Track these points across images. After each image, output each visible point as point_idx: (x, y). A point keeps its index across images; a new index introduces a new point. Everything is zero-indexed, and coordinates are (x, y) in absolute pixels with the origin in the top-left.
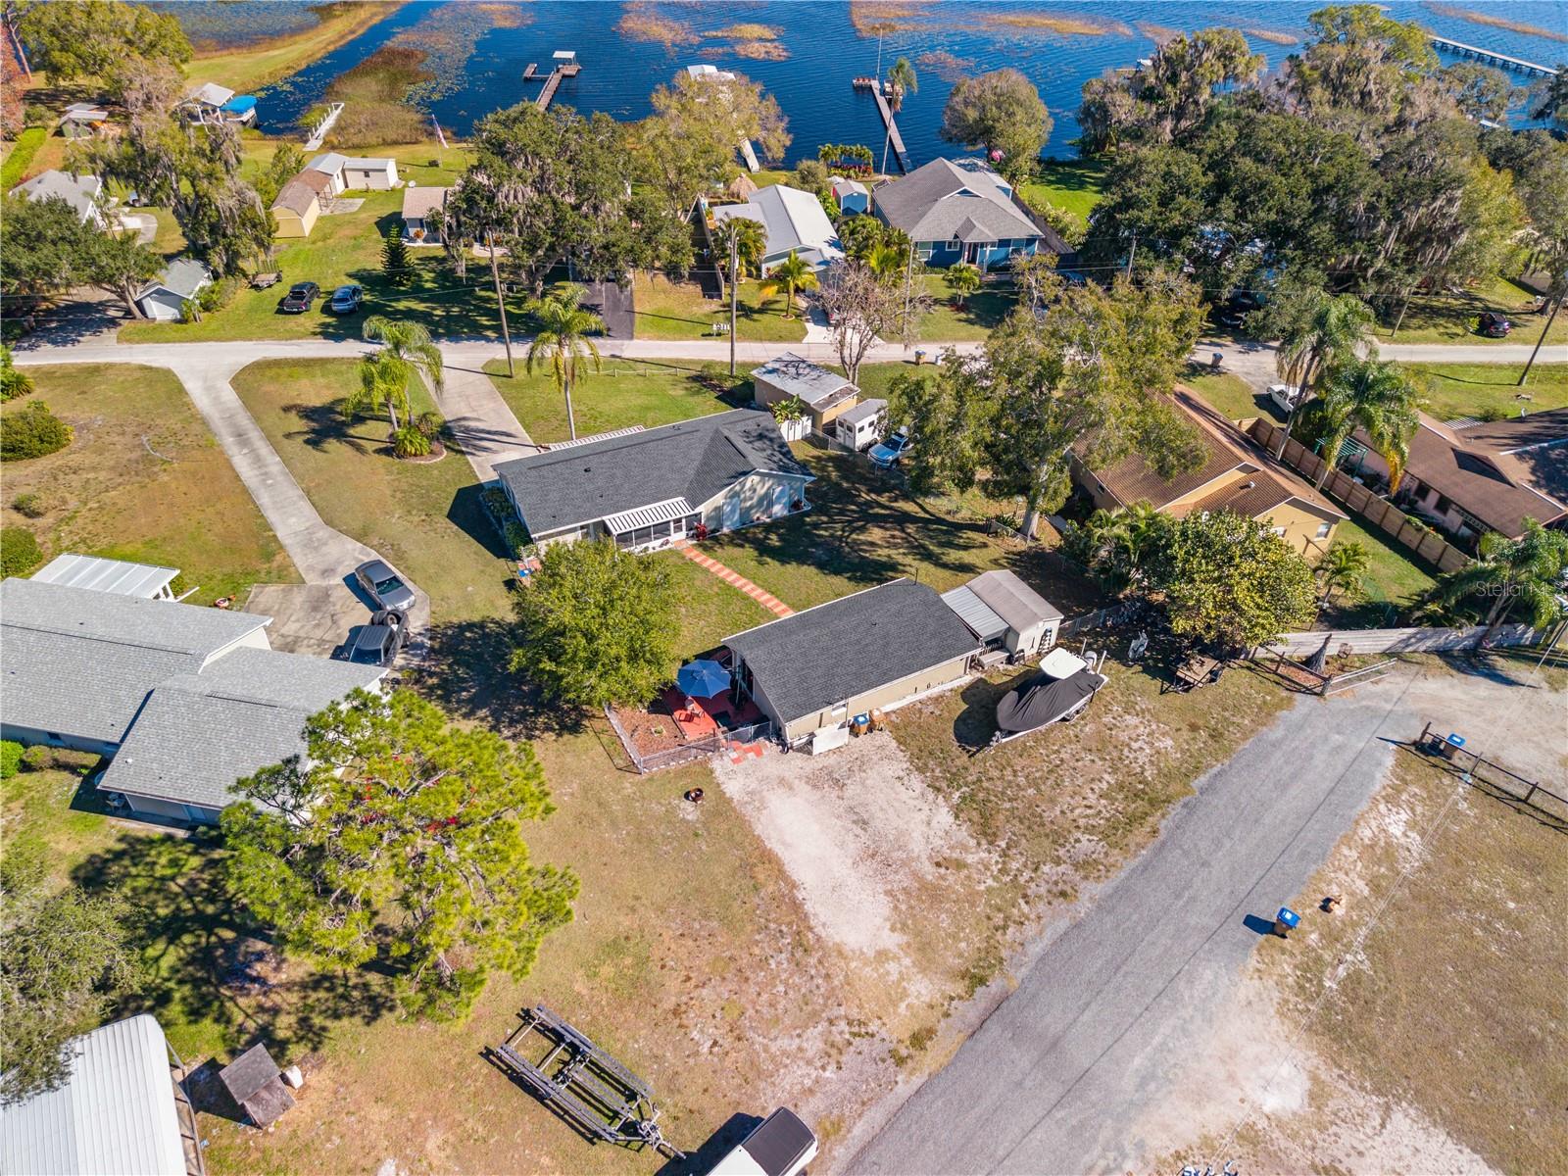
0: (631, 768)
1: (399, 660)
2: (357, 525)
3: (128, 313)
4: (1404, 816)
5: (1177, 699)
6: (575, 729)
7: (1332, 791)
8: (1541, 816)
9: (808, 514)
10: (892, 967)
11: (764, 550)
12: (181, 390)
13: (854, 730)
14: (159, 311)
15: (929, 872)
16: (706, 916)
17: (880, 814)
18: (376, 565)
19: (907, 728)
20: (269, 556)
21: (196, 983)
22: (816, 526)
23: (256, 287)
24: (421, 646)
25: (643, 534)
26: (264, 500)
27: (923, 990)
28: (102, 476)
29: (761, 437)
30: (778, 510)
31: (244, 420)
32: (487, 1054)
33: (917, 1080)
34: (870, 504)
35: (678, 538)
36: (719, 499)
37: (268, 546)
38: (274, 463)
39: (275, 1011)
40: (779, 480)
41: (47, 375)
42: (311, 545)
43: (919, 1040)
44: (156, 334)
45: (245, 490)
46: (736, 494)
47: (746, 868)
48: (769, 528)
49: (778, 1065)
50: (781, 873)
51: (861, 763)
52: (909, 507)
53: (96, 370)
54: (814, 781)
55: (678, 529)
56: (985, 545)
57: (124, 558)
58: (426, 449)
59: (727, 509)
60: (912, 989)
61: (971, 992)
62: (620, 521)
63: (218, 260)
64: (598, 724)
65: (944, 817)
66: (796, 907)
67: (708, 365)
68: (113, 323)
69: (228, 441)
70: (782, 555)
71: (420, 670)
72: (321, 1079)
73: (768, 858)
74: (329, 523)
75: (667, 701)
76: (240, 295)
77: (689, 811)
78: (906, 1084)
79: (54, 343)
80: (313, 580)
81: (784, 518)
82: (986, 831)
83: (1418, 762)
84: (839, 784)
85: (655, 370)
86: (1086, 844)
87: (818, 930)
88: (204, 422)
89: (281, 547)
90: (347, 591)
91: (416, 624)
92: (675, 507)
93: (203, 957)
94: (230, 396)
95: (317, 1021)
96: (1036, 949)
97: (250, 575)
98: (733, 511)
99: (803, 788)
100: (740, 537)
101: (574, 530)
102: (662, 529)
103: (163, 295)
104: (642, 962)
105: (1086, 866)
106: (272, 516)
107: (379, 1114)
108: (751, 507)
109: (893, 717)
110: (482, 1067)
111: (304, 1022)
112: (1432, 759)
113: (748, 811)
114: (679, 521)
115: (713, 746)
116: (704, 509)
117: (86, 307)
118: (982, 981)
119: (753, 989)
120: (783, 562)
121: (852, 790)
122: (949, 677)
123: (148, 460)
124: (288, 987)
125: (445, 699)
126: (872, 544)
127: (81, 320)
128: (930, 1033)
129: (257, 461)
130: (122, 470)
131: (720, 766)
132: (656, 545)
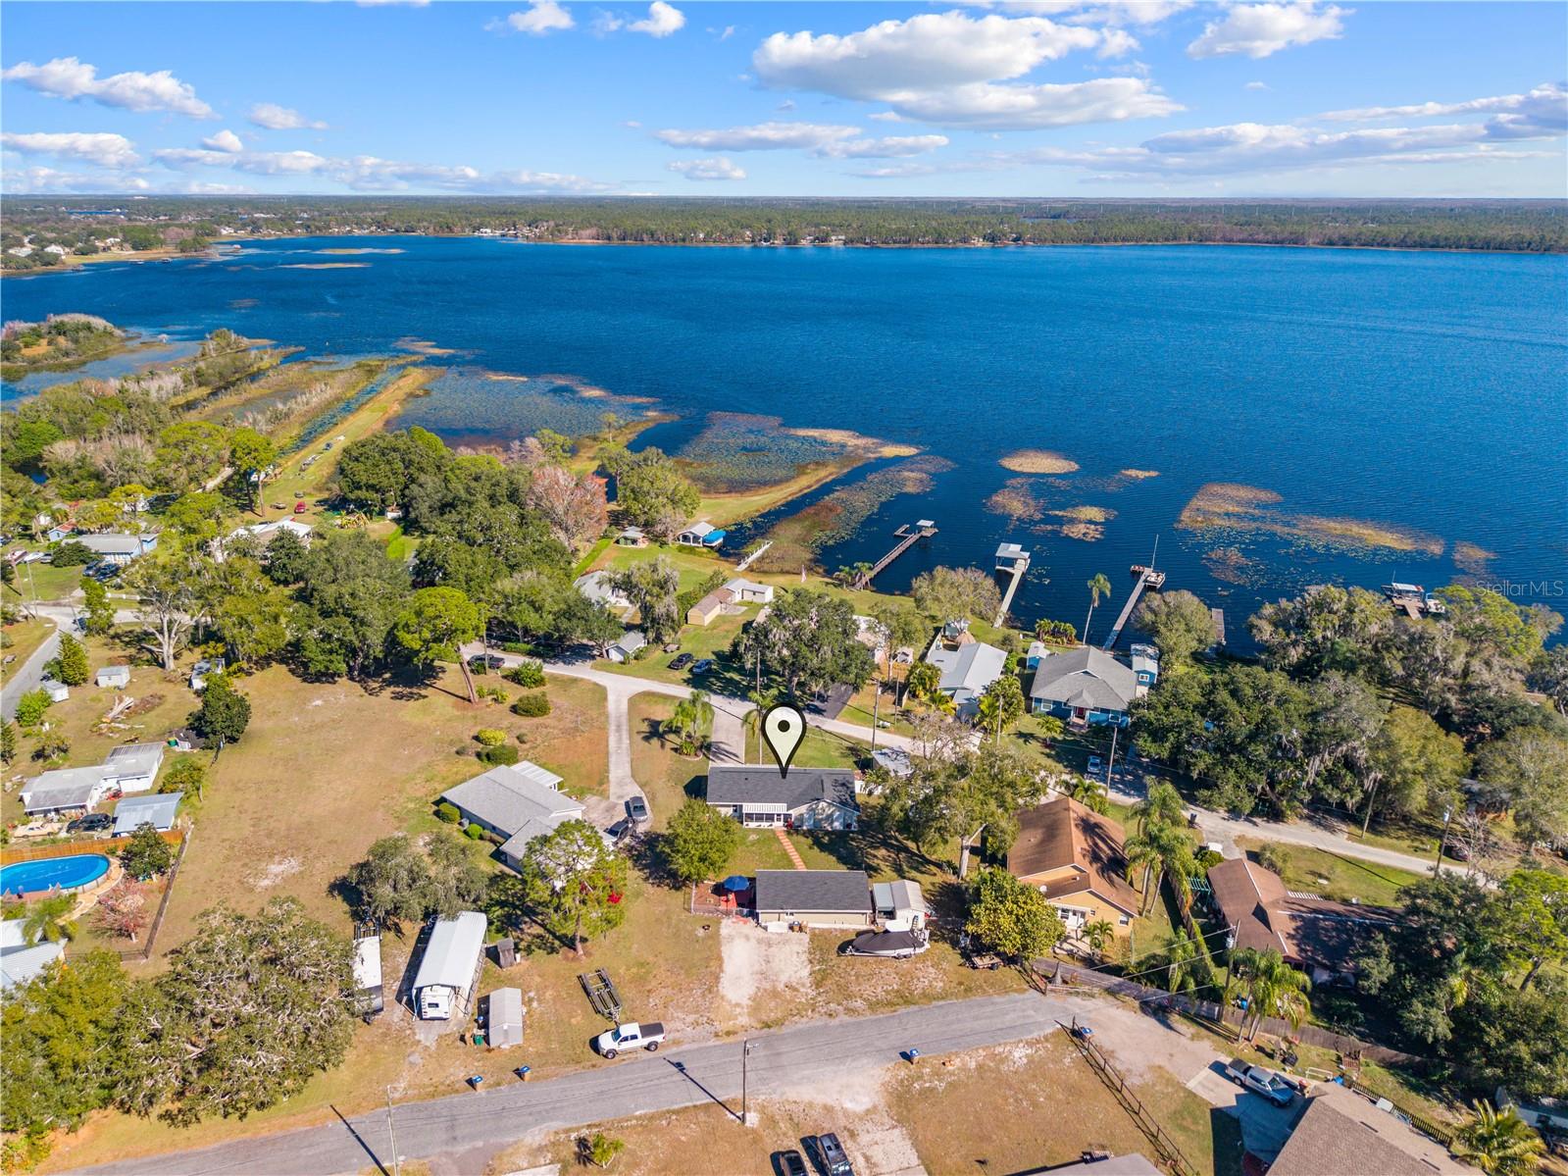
0: (689, 910)
1: (627, 840)
2: (644, 780)
3: (601, 655)
4: (1029, 1051)
5: (967, 971)
6: (678, 889)
7: (1001, 1029)
8: (1106, 1080)
9: (853, 832)
10: (738, 1010)
11: (817, 842)
12: (605, 699)
13: (791, 928)
14: (615, 656)
15: (781, 987)
16: (681, 968)
17: (778, 962)
18: (640, 799)
19: (817, 937)
20: (601, 784)
21: (503, 923)
22: (853, 839)
23: (665, 651)
24: (639, 838)
25: (760, 817)
26: (613, 759)
27: (744, 1020)
28: (556, 731)
29: (843, 785)
30: (837, 825)
31: (624, 720)
32: (580, 977)
33: (718, 1043)
34: (891, 837)
35: (779, 825)
36: (803, 809)
37: (603, 779)
38: (626, 741)
39: (522, 940)
40: (839, 809)
41: (555, 678)
42: (621, 784)
43: (728, 1033)
44: (609, 668)
45: (607, 753)
46: (813, 810)
47: (708, 959)
48: (827, 833)
49: (673, 1019)
50: (721, 966)
51: (786, 942)
52: (911, 845)
53: (575, 680)
54: (759, 941)
55: (779, 820)
56: (935, 875)
57: (548, 769)
58: (692, 753)
59: (806, 816)
60: (740, 1018)
61: (762, 1028)
62: (748, 808)
63: (651, 635)
64: (688, 890)
65: (805, 972)
66: (717, 978)
67: (859, 742)
68: (593, 657)
69: (612, 728)
70: (823, 847)
71: (633, 847)
72: (526, 963)
73: (720, 959)
74: (633, 776)
75: (720, 890)
76: (657, 653)
77: (701, 932)
78: (713, 1042)
79: (564, 663)
80: (613, 799)
81: (840, 831)
82: (818, 984)
83: (1065, 1038)
84: (770, 945)
85: (833, 740)
86: (859, 1004)
87: (720, 988)
88: (607, 717)
89: (608, 781)
90: (624, 807)
91: (641, 829)
92: (780, 808)
93: (508, 916)
94: (624, 706)
95: (533, 947)
96: (799, 1026)
97: (590, 790)
98: (810, 818)
99: (753, 942)
100: (810, 833)
101: (729, 806)
102: (770, 817)
103: (619, 649)
104: (648, 972)
105: (849, 1011)
106: (612, 767)
107: (538, 979)
108: (822, 819)
109: (817, 931)
110: (576, 980)
111: (529, 946)
112: (1074, 1039)
113: (724, 941)
114: (779, 815)
115: (727, 913)
116: (794, 813)
117: (585, 647)
118: (769, 1027)
119: (680, 996)
120: (821, 851)
121: (774, 949)
122: (855, 922)
123: (576, 729)
124: (529, 935)
125: (636, 861)
126: (875, 856)
127: (581, 653)
128: (735, 1033)
129: (620, 740)
130: (564, 731)
131: (725, 922)
132: (765, 825)
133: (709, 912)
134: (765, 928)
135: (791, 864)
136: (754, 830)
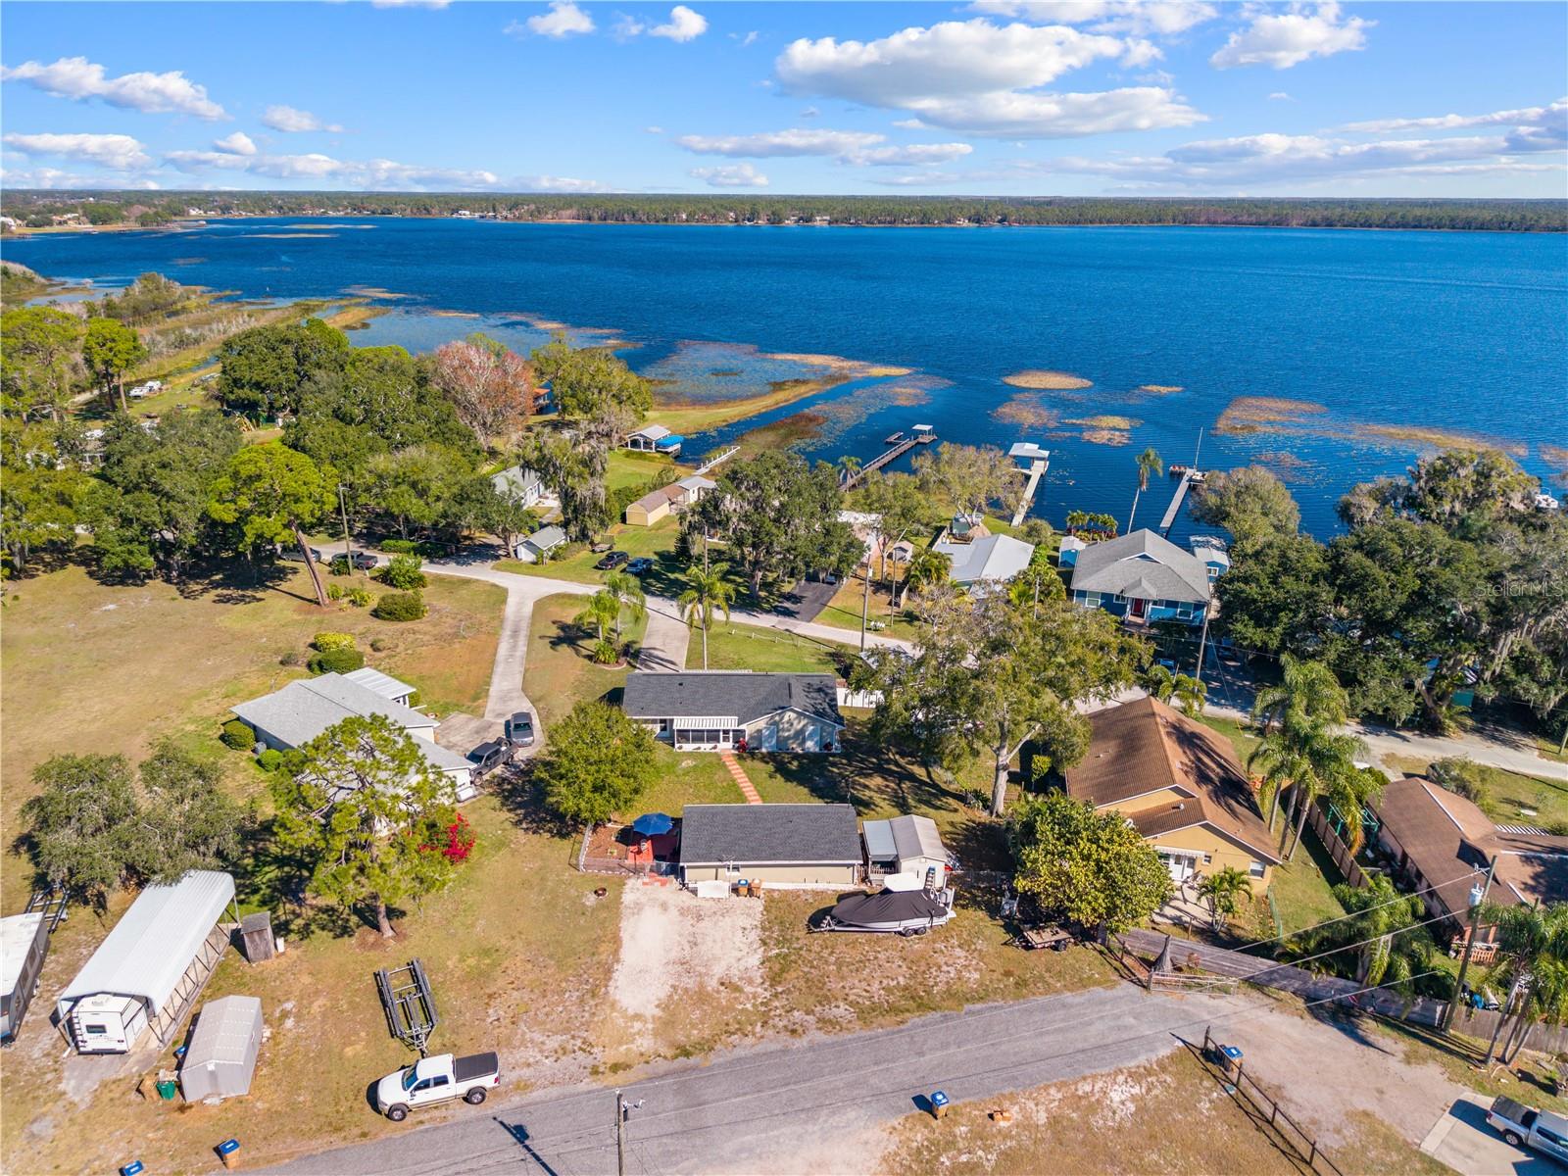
0: (576, 867)
1: (498, 770)
2: (538, 694)
3: (508, 555)
4: (1136, 1090)
5: (1016, 953)
6: (563, 835)
7: (1083, 1051)
8: (1277, 1140)
9: (834, 755)
10: (637, 1025)
11: (782, 769)
12: (504, 601)
13: (735, 890)
14: (526, 556)
15: (712, 984)
16: (551, 957)
17: (710, 944)
18: (527, 716)
19: (778, 907)
20: (476, 698)
21: (275, 889)
22: (834, 764)
23: (593, 551)
24: (516, 767)
25: (698, 736)
26: (499, 669)
27: (645, 1044)
28: (427, 638)
29: (820, 690)
30: (810, 745)
31: (524, 625)
32: (376, 975)
33: (594, 1086)
34: (888, 761)
35: (726, 747)
36: (761, 723)
37: (480, 692)
38: (522, 648)
39: (298, 916)
40: (813, 722)
41: (440, 580)
42: (504, 698)
43: (615, 1068)
44: (518, 568)
45: (493, 662)
46: (776, 724)
47: (598, 940)
48: (796, 757)
49: (523, 1043)
50: (616, 952)
51: (726, 912)
52: (919, 771)
53: (467, 582)
54: (683, 912)
55: (726, 739)
56: (956, 811)
57: (403, 681)
58: (613, 660)
59: (766, 733)
60: (639, 1041)
61: (676, 1057)
62: (681, 723)
63: (574, 530)
64: (579, 837)
65: (754, 960)
66: (608, 972)
67: (843, 646)
68: (497, 557)
69: (507, 633)
70: (789, 776)
71: (504, 780)
72: (294, 953)
73: (616, 941)
74: (524, 690)
75: (628, 837)
76: (584, 553)
77: (591, 900)
78: (587, 1084)
79: (458, 563)
80: (488, 717)
81: (815, 754)
82: (774, 979)
83: (1194, 1065)
84: (699, 918)
85: (808, 644)
86: (841, 1011)
87: (611, 989)
88: (502, 621)
89: (487, 696)
90: (503, 728)
91: (521, 755)
92: (729, 722)
93: (286, 881)
94: (528, 609)
95: (313, 927)
96: (740, 1052)
97: (458, 707)
98: (770, 736)
99: (674, 913)
100: (770, 757)
101: (654, 722)
102: (713, 736)
103: (529, 545)
104: (494, 965)
105: (824, 1023)
106: (496, 679)
107: (306, 979)
108: (788, 738)
109: (776, 895)
110: (370, 979)
111: (307, 926)
112: (1209, 1065)
113: (625, 912)
114: (726, 732)
115: (636, 871)
116: (749, 728)
117: (491, 546)
118: (687, 1054)
119: (544, 1002)
120: (787, 780)
121: (705, 924)
122: (836, 880)
123: (456, 635)
124: (312, 907)
125: (506, 798)
126: (866, 787)
127: (484, 552)
128: (627, 1067)
129: (514, 647)
130: (438, 638)
131: (632, 883)
132: (706, 747)
133: (608, 869)
134: (694, 892)
135: (741, 797)
136: (689, 755)
